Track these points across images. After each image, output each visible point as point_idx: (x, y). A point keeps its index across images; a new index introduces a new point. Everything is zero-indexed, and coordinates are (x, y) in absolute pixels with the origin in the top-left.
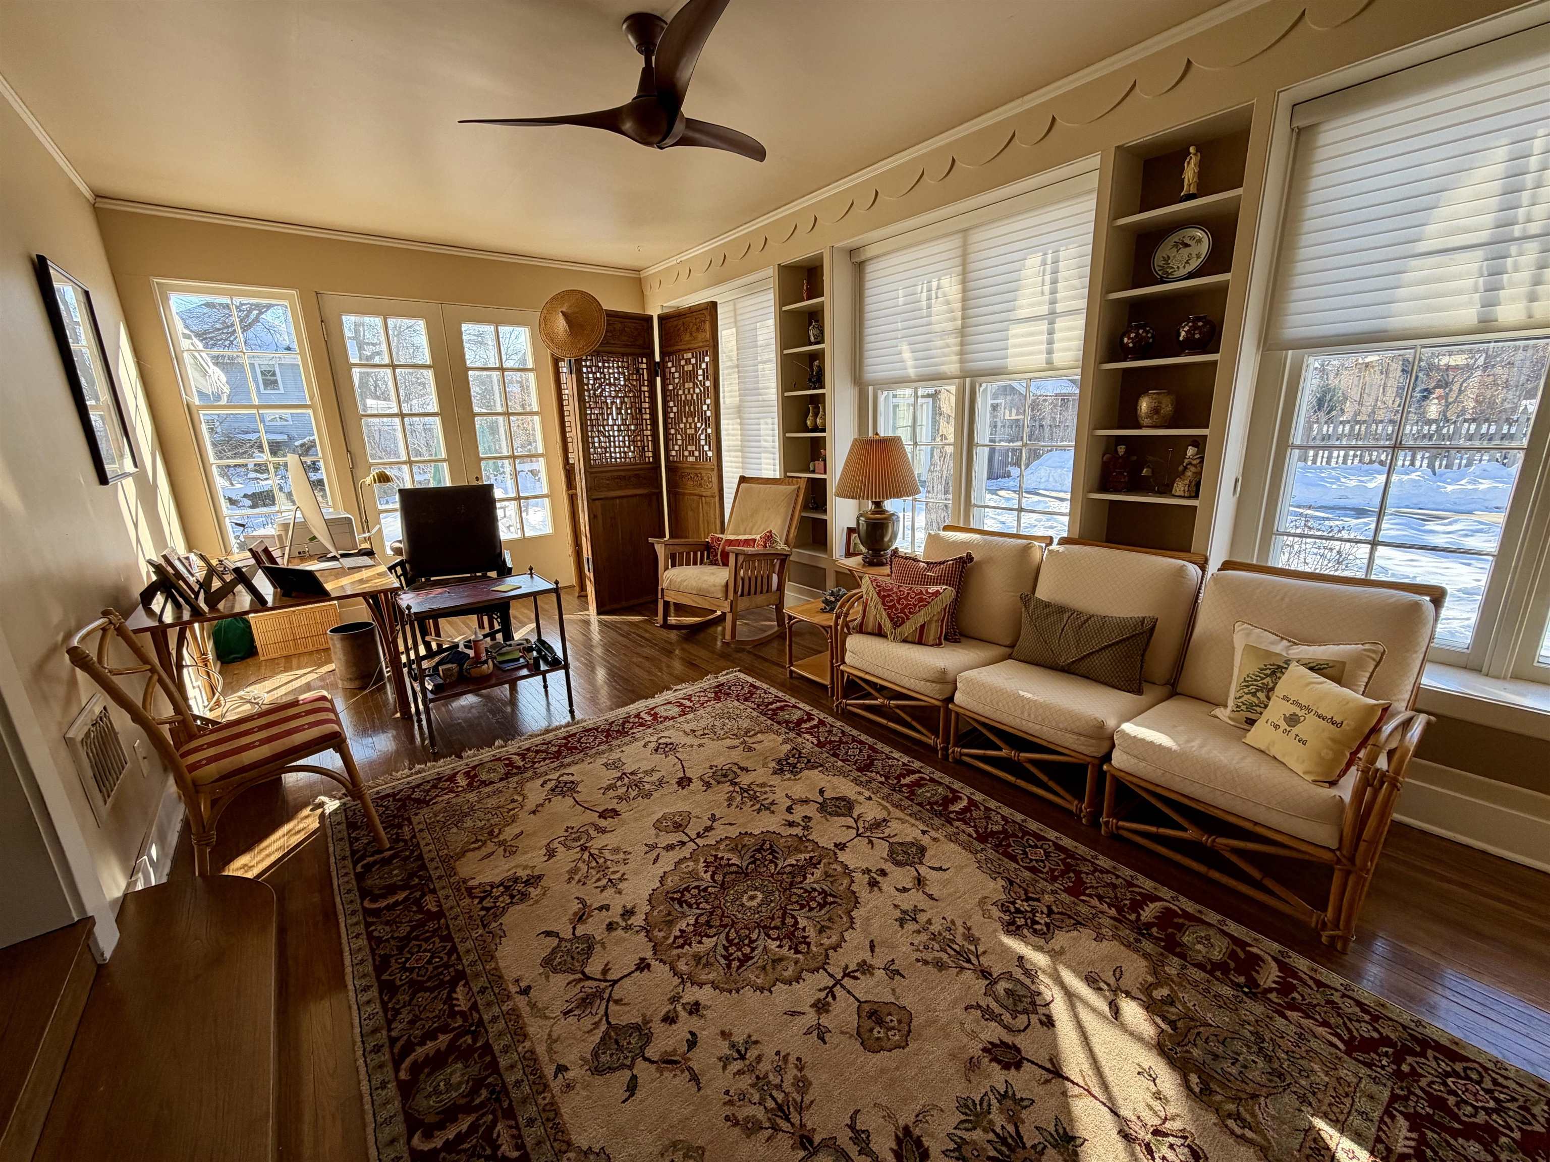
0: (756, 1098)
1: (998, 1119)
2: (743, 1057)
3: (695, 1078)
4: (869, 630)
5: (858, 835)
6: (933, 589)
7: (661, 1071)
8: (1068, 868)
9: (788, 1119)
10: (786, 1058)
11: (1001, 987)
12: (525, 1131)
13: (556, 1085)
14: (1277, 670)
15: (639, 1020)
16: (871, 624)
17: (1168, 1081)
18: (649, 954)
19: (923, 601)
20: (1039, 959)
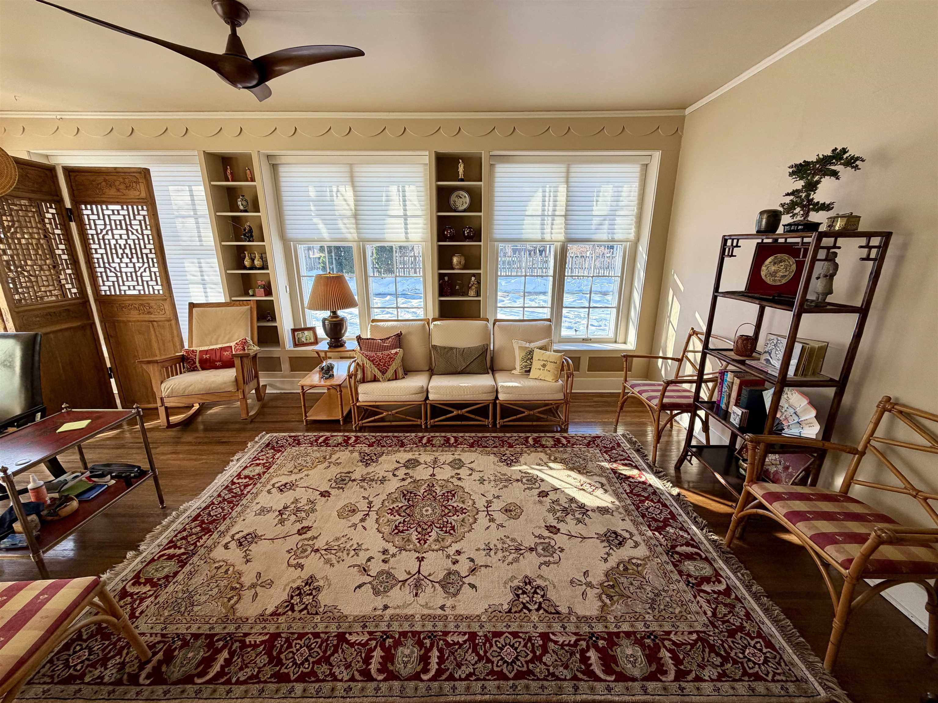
0: (508, 554)
1: (557, 508)
2: (491, 549)
3: (486, 566)
4: (369, 380)
5: (434, 468)
6: (393, 351)
7: (474, 575)
8: (503, 442)
9: (521, 550)
10: (502, 539)
11: (524, 480)
12: (460, 630)
13: (448, 611)
14: (531, 352)
15: (446, 572)
16: (369, 376)
17: (573, 474)
18: (417, 555)
19: (391, 359)
20: (524, 468)
